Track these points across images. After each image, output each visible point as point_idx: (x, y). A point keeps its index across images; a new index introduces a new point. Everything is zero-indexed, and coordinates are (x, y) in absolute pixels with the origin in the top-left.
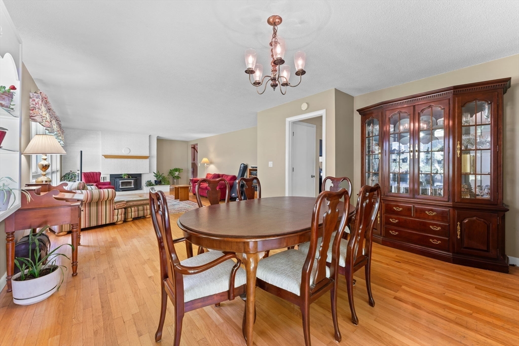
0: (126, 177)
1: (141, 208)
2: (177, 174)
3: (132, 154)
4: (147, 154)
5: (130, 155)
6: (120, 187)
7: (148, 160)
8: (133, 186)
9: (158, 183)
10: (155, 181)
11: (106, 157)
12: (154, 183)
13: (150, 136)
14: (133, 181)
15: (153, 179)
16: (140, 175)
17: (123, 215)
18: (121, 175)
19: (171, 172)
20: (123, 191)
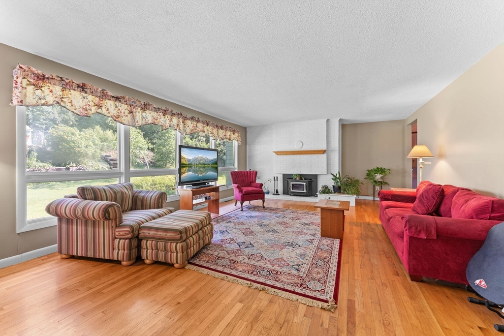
0: (297, 179)
1: (161, 244)
2: (378, 177)
3: (305, 148)
4: (324, 148)
5: (303, 149)
6: (292, 191)
7: (325, 156)
8: (305, 191)
9: (338, 190)
10: (334, 187)
11: (278, 153)
12: (331, 189)
13: (328, 120)
14: (305, 184)
15: (331, 184)
16: (316, 176)
17: (126, 252)
18: (293, 175)
19: (370, 174)
20: (294, 195)
